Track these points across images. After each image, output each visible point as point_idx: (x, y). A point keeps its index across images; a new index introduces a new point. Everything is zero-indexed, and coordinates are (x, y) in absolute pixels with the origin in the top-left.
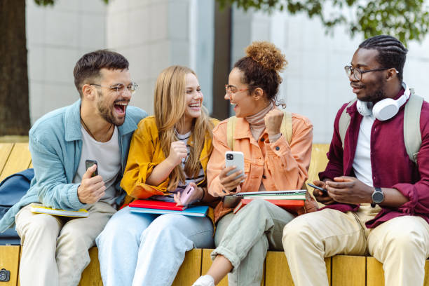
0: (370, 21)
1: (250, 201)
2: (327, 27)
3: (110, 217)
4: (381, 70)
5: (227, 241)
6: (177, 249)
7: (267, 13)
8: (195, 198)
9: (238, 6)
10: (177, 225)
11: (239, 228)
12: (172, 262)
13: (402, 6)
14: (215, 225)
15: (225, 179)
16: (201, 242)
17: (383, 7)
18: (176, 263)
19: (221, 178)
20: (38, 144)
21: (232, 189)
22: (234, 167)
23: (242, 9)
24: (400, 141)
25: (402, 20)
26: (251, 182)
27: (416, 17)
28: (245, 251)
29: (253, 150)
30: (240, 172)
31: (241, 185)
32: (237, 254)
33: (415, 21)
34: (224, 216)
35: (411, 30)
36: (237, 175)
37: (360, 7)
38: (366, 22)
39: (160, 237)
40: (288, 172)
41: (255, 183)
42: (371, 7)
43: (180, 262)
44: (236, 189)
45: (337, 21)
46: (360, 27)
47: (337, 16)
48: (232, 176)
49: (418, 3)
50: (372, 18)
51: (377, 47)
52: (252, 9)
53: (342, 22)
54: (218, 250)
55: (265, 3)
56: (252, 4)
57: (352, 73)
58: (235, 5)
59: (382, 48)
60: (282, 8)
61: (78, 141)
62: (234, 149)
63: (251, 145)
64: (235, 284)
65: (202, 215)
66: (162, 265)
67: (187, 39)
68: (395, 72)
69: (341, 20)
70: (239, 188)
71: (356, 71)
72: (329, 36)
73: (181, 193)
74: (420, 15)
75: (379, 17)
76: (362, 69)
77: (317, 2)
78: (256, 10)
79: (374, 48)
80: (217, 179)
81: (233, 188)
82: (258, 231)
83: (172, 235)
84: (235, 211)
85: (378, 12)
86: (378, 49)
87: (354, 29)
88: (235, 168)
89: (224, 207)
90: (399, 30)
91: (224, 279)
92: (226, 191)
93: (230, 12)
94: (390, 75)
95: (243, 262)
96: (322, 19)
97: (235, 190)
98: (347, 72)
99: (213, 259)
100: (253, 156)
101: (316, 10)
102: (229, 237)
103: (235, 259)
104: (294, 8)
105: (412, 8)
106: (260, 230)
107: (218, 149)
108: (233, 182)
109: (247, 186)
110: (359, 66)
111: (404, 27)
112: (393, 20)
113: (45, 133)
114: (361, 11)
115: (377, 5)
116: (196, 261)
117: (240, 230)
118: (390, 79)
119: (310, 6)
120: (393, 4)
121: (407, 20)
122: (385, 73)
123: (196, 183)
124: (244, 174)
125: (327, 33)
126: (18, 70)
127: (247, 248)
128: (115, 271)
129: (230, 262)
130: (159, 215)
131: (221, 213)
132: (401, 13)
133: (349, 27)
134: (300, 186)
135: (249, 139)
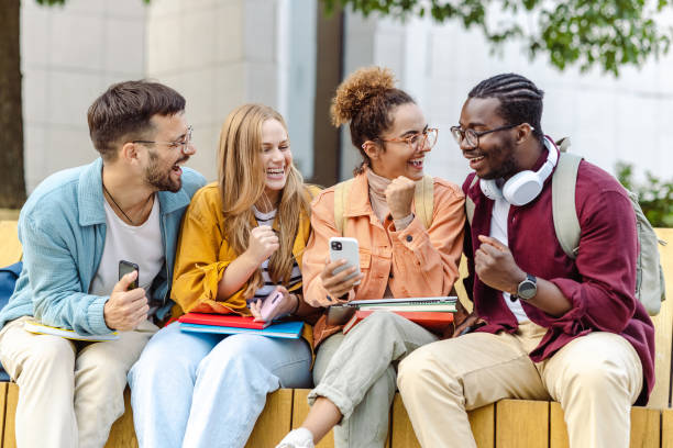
0: (560, 34)
1: (368, 313)
2: (492, 43)
3: (150, 338)
4: (507, 128)
5: (333, 375)
6: (253, 389)
7: (398, 22)
8: (284, 310)
9: (355, 9)
10: (254, 352)
11: (352, 355)
12: (245, 410)
13: (611, 10)
14: (315, 351)
15: (329, 281)
16: (291, 378)
17: (581, 12)
18: (252, 411)
19: (323, 278)
20: (38, 232)
21: (341, 295)
22: (343, 261)
23: (359, 13)
24: (550, 234)
25: (610, 32)
26: (371, 284)
27: (633, 27)
28: (361, 391)
29: (375, 234)
30: (353, 269)
31: (356, 288)
32: (349, 395)
33: (631, 34)
34: (328, 337)
35: (625, 48)
36: (349, 274)
37: (544, 12)
38: (553, 36)
39: (227, 371)
40: (427, 272)
41: (378, 285)
42: (562, 11)
43: (259, 409)
44: (348, 294)
45: (508, 33)
46: (543, 44)
47: (509, 26)
48: (340, 275)
49: (637, 7)
50: (563, 29)
51: (496, 94)
52: (375, 14)
53: (516, 34)
54: (319, 390)
55: (396, 5)
56: (376, 6)
57: (463, 137)
58: (349, 7)
59: (505, 94)
60: (422, 13)
61: (100, 225)
62: (345, 233)
63: (371, 226)
64: (346, 445)
65: (294, 336)
66: (231, 414)
67: (274, 61)
68: (528, 129)
69: (515, 31)
70: (352, 293)
71: (468, 134)
72: (496, 57)
73: (263, 301)
74: (639, 25)
75: (574, 28)
76: (478, 130)
77: (478, 3)
78: (382, 16)
79: (492, 97)
80: (318, 279)
81: (343, 293)
82: (381, 361)
83: (246, 367)
84: (345, 330)
85: (572, 19)
86: (499, 97)
87: (535, 47)
88: (345, 264)
89: (328, 324)
90: (607, 47)
91: (327, 436)
92: (333, 298)
93: (342, 17)
94: (522, 134)
95: (359, 408)
96: (486, 30)
97: (345, 297)
98: (455, 135)
99: (312, 404)
100: (375, 242)
101: (476, 17)
102: (337, 370)
103: (345, 404)
104: (441, 13)
105: (626, 14)
106: (385, 358)
107: (321, 233)
108: (342, 285)
109: (366, 290)
110: (472, 126)
111: (614, 43)
112: (597, 32)
113: (49, 215)
114: (546, 19)
115: (572, 9)
116: (284, 407)
117: (353, 360)
118: (522, 140)
119: (467, 10)
120: (596, 7)
121: (619, 33)
122: (514, 133)
123: (288, 288)
124: (359, 271)
125: (492, 52)
126: (7, 106)
127: (365, 387)
128: (157, 423)
129: (338, 408)
130: (226, 336)
131: (325, 332)
132: (609, 21)
133: (527, 43)
134: (447, 290)
135: (368, 217)
